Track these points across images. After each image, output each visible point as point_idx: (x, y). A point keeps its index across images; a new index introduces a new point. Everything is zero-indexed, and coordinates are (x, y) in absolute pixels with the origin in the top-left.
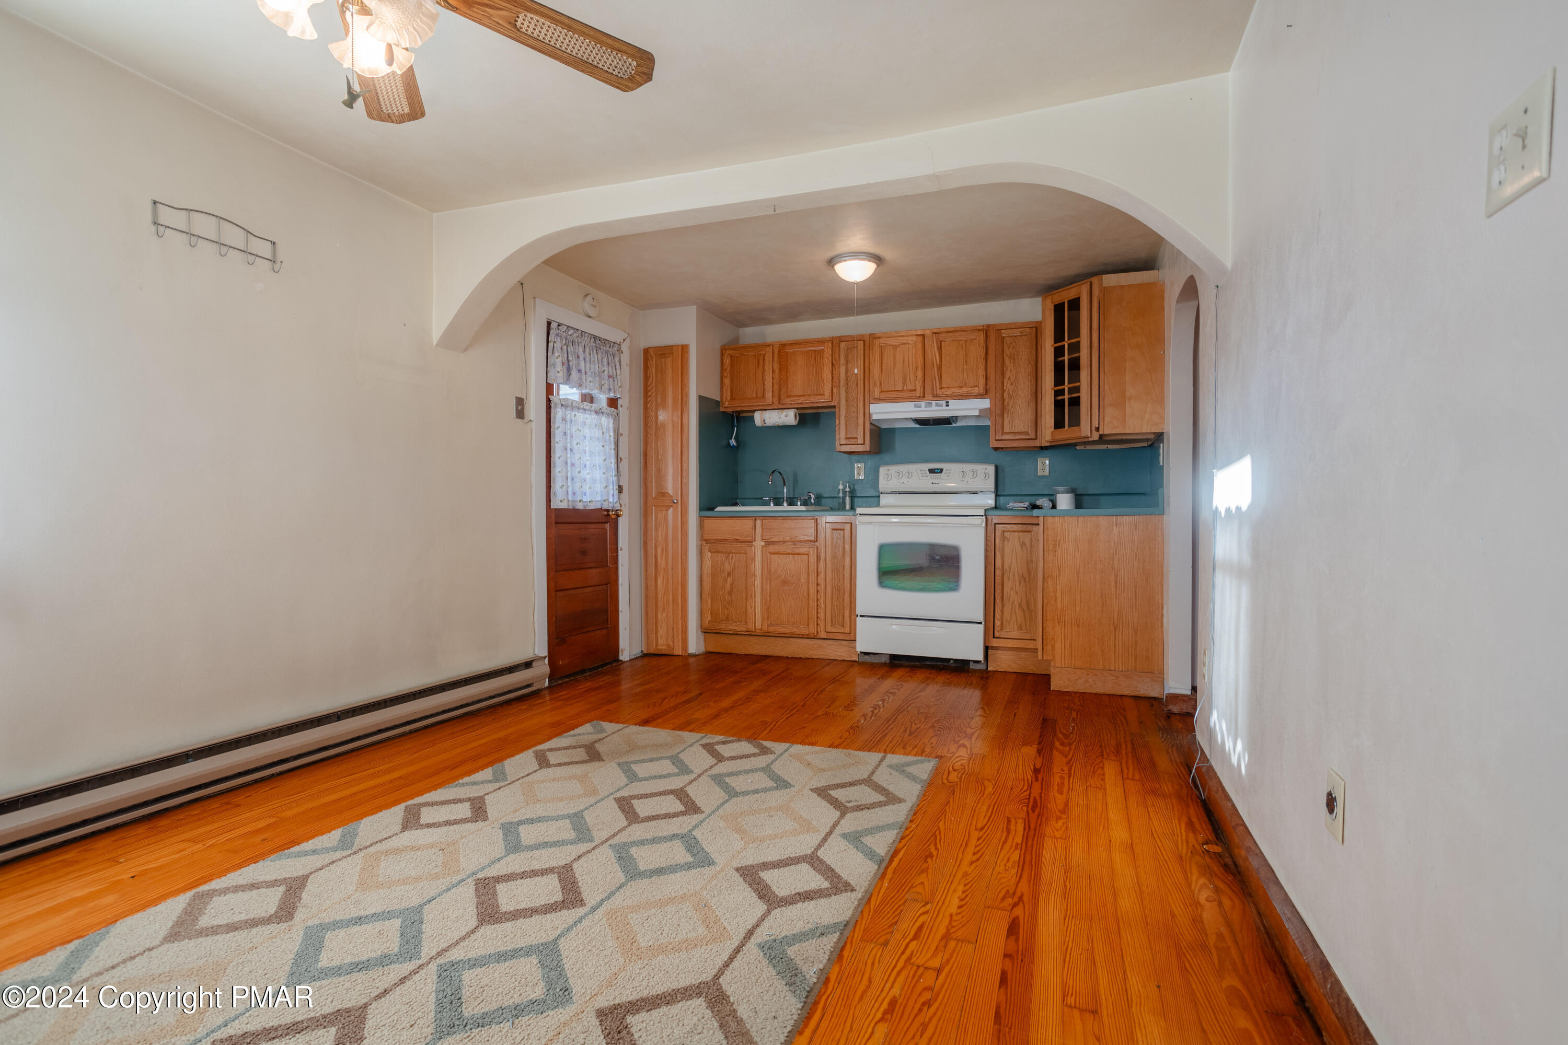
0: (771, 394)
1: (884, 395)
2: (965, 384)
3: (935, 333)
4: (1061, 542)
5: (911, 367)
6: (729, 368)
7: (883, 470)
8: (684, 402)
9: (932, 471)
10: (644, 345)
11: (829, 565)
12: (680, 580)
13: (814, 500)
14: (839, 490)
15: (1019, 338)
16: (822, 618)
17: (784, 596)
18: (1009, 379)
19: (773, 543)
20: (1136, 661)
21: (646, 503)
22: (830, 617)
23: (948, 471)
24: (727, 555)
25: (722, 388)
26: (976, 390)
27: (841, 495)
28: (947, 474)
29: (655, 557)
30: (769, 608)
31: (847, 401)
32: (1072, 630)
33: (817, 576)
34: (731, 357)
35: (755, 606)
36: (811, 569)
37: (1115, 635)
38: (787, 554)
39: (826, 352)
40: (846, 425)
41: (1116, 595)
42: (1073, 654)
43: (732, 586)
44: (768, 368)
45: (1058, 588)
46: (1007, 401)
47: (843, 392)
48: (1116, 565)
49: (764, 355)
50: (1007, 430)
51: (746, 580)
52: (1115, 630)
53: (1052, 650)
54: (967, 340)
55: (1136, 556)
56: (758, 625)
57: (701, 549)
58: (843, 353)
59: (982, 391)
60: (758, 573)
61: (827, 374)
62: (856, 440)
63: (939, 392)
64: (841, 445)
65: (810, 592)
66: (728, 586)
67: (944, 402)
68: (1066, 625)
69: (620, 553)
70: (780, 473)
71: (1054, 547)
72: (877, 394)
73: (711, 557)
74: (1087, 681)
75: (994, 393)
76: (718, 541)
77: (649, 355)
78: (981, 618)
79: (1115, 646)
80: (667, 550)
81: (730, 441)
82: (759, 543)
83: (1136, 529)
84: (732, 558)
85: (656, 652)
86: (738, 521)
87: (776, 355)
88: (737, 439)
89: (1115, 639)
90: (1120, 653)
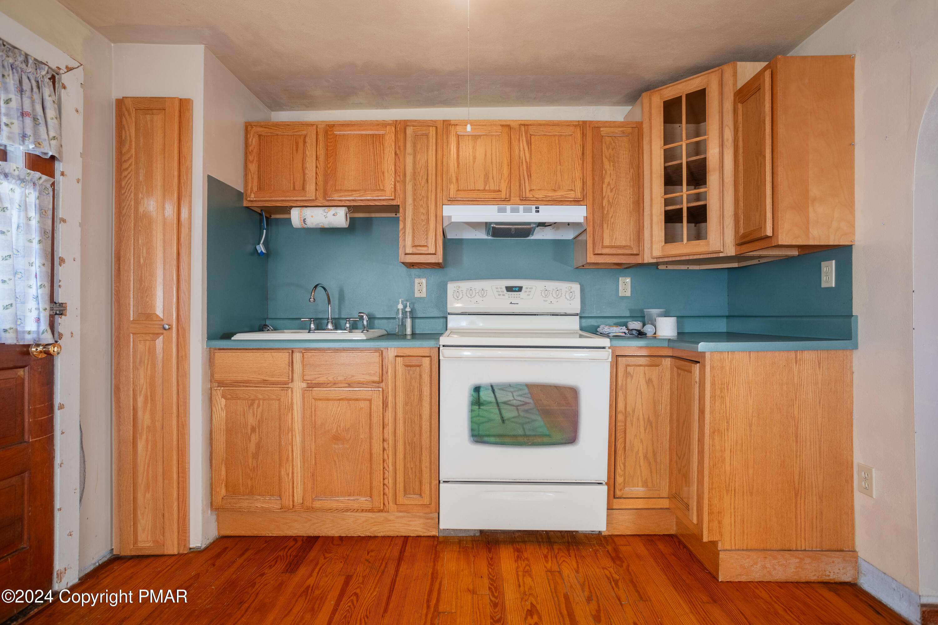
0: (313, 187)
1: (461, 195)
2: (559, 188)
3: (524, 125)
4: (730, 385)
5: (494, 163)
6: (256, 150)
7: (451, 287)
8: (182, 181)
9: (509, 289)
10: (117, 93)
11: (400, 414)
12: (175, 443)
13: (367, 321)
14: (398, 310)
15: (619, 139)
16: (391, 485)
17: (336, 458)
18: (609, 184)
19: (319, 385)
20: (821, 536)
21: (119, 329)
22: (402, 484)
23: (528, 290)
24: (250, 402)
25: (246, 175)
26: (572, 195)
27: (400, 316)
28: (528, 293)
29: (134, 409)
30: (313, 475)
31: (414, 200)
32: (744, 499)
33: (383, 428)
34: (260, 136)
35: (293, 473)
36: (375, 420)
37: (796, 503)
38: (340, 400)
39: (387, 137)
40: (414, 229)
41: (797, 452)
42: (746, 532)
43: (258, 446)
44: (311, 152)
45: (726, 445)
46: (606, 209)
47: (409, 188)
48: (796, 413)
49: (305, 137)
50: (607, 242)
51: (280, 438)
52: (796, 498)
53: (720, 527)
54: (561, 136)
55: (820, 403)
56: (298, 498)
57: (211, 394)
58: (410, 139)
59: (579, 195)
60: (298, 426)
61: (388, 164)
62: (425, 248)
63: (529, 195)
64: (406, 254)
65: (374, 451)
66: (252, 447)
67: (534, 207)
68: (737, 495)
69: (58, 415)
70: (324, 289)
71: (721, 392)
72: (452, 194)
73: (226, 405)
74: (764, 567)
75: (591, 199)
76: (236, 384)
77: (124, 109)
78: (604, 477)
79: (796, 518)
80: (153, 400)
81: (258, 247)
82: (298, 386)
83: (819, 368)
84: (259, 406)
85: (133, 553)
86: (267, 355)
87: (321, 137)
88: (266, 244)
89: (796, 509)
90: (803, 527)
